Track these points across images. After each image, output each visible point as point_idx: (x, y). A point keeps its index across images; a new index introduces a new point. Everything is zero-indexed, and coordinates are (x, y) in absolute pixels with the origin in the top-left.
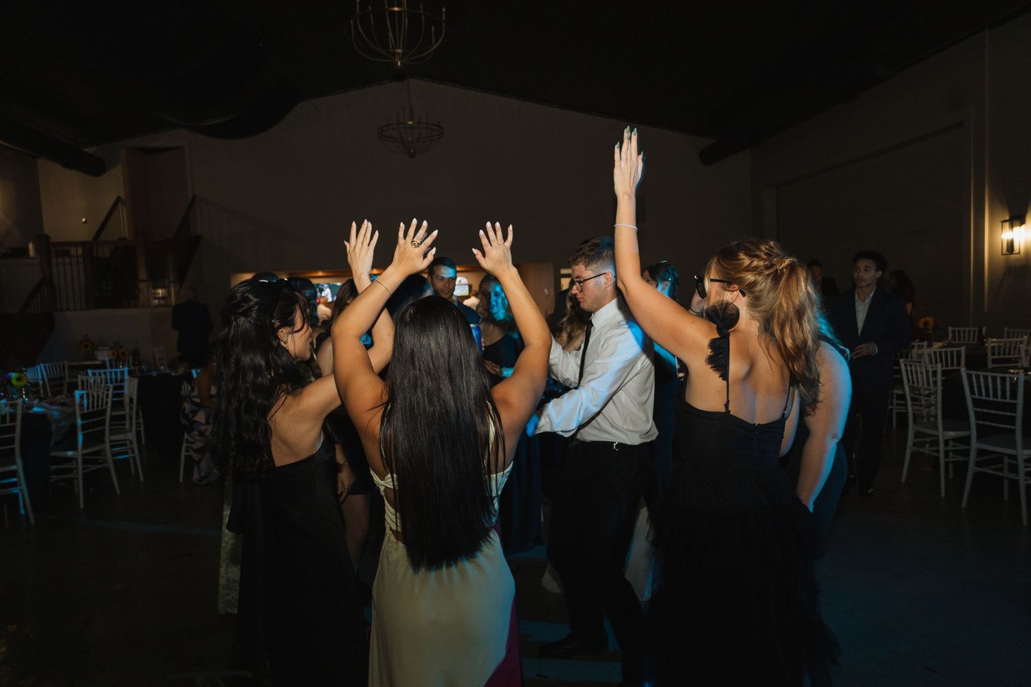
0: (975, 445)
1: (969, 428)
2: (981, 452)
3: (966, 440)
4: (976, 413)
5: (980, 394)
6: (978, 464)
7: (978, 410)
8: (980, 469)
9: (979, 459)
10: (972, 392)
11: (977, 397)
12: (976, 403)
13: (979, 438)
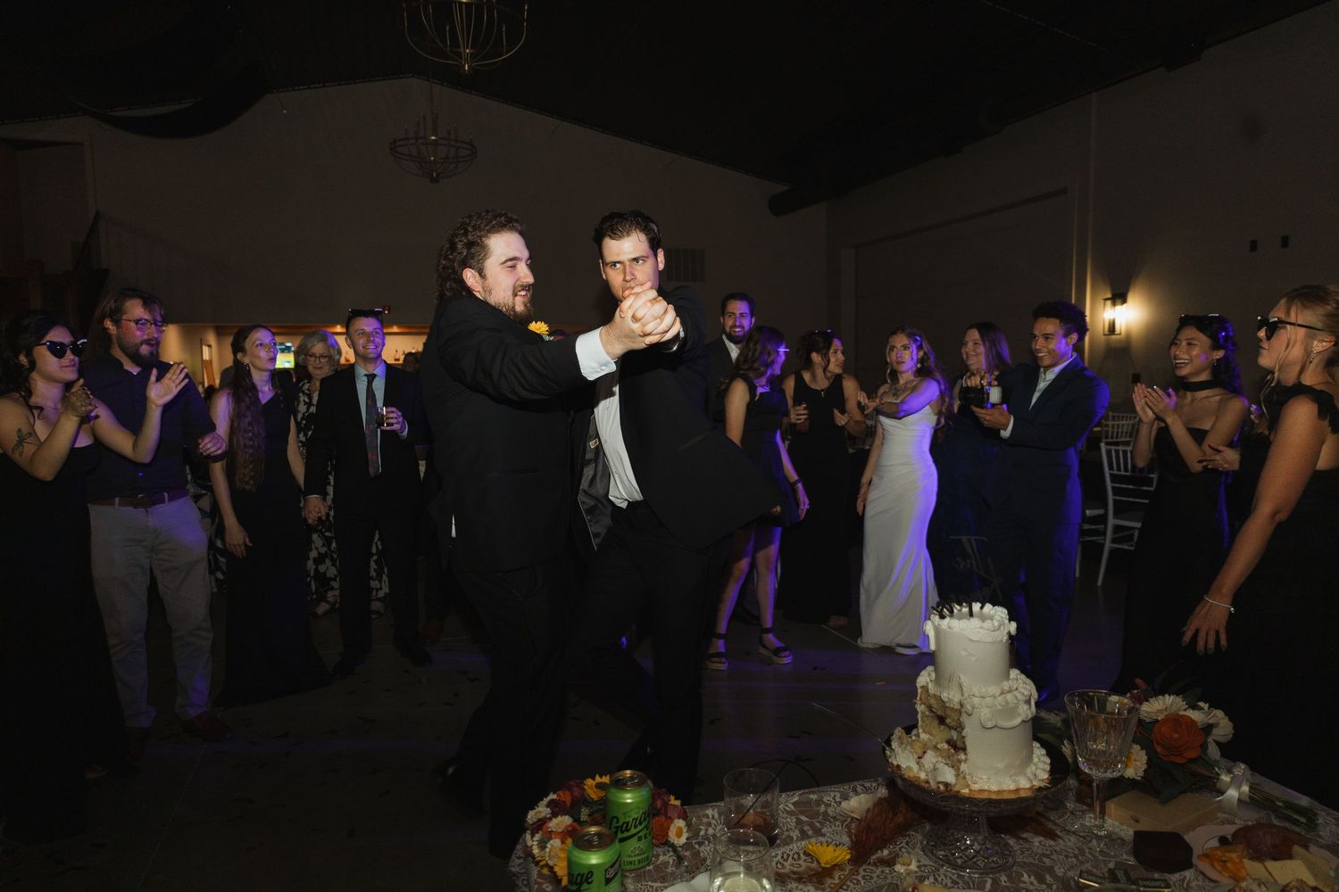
0: (1112, 521)
1: (1105, 507)
2: (1117, 529)
3: (1102, 519)
4: (1113, 488)
5: (1119, 469)
6: (1114, 541)
7: (1117, 485)
8: (1117, 546)
9: (1116, 536)
10: (1111, 468)
11: (1115, 472)
12: (1114, 478)
13: (1116, 515)
